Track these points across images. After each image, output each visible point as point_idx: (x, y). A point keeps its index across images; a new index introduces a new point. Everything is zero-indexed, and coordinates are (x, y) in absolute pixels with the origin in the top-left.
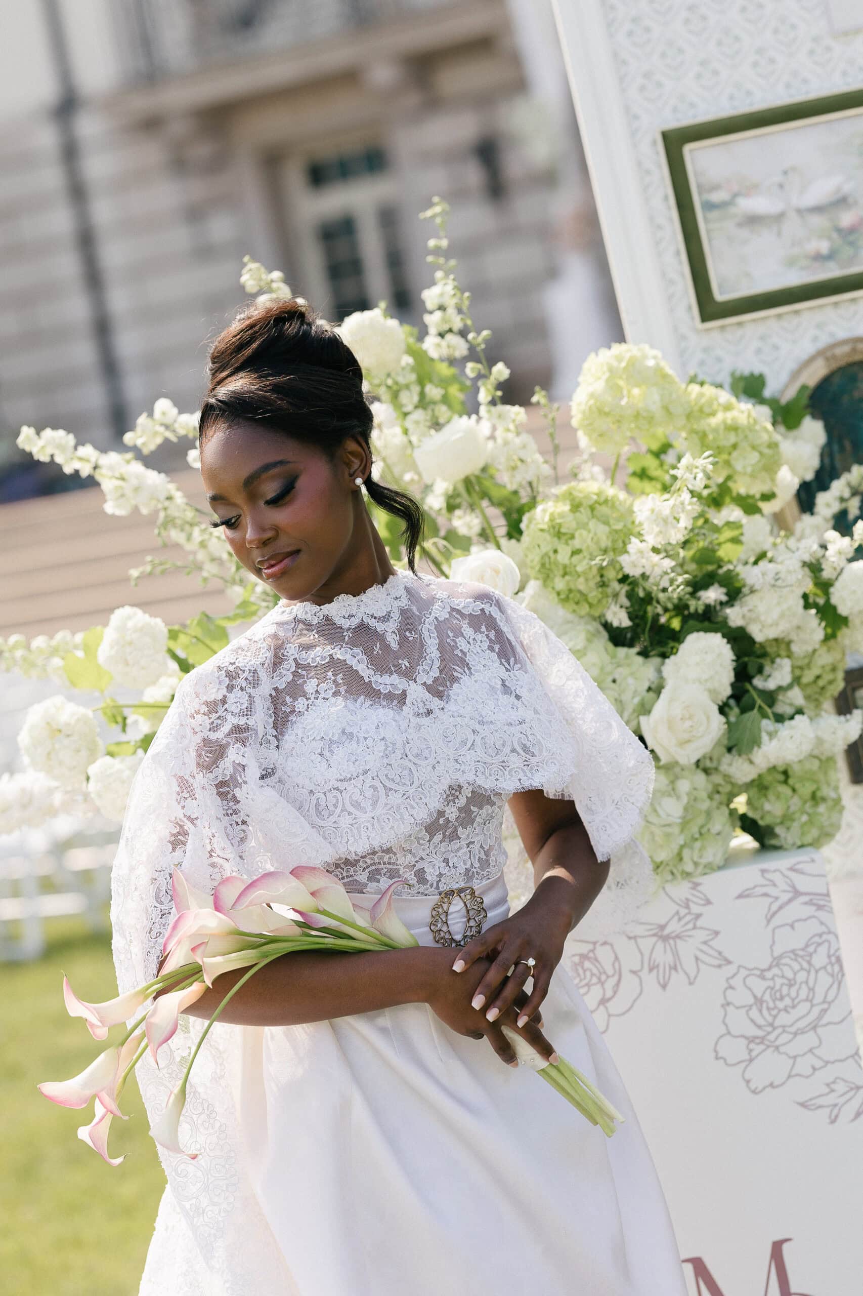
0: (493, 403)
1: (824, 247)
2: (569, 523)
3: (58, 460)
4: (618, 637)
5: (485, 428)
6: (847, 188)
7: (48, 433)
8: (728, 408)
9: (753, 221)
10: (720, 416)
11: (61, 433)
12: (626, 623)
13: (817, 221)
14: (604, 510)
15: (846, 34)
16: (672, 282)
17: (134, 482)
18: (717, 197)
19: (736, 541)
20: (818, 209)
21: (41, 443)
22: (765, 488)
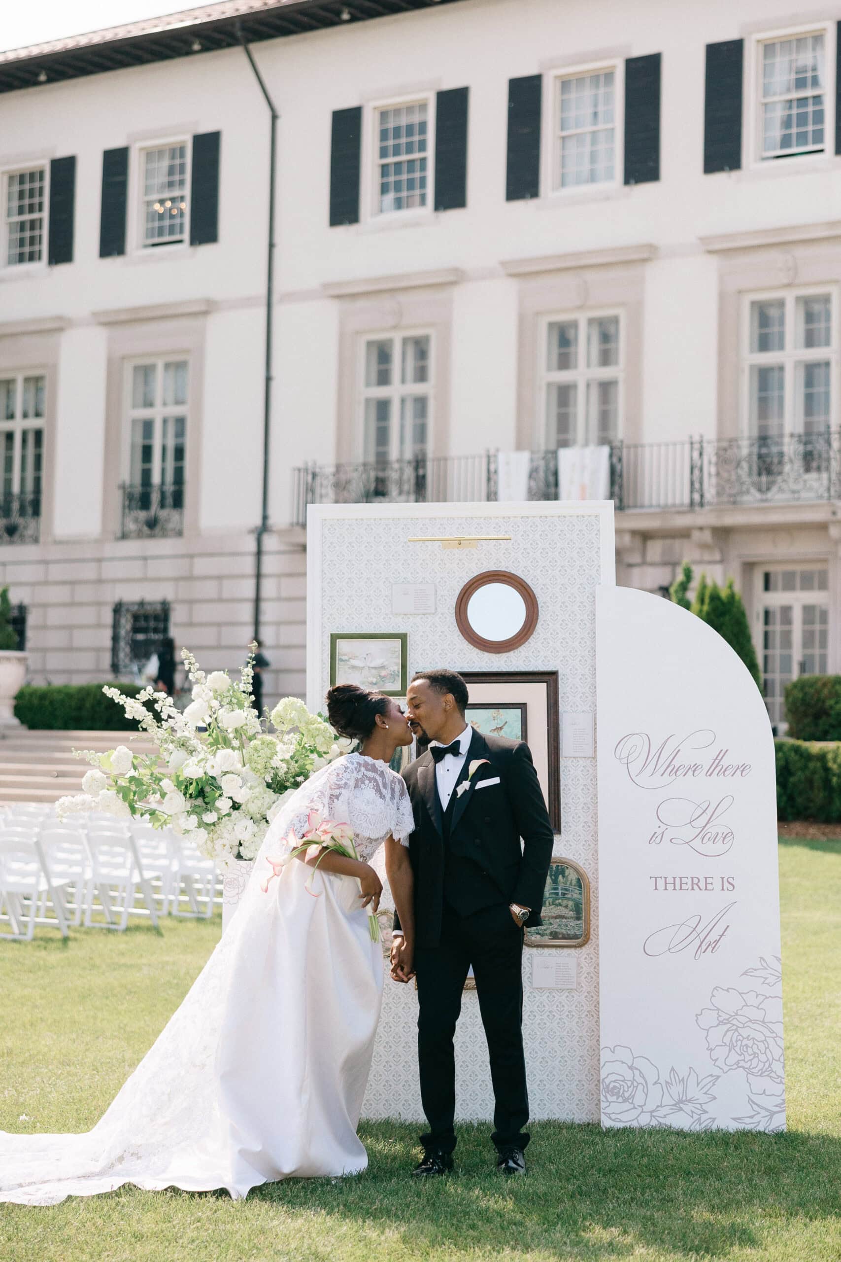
0: (249, 707)
1: (374, 680)
2: (259, 748)
3: (114, 698)
4: (269, 786)
5: (245, 714)
6: (385, 664)
7: (112, 689)
8: (320, 723)
9: (354, 667)
10: (315, 725)
11: (117, 690)
12: (271, 781)
13: (373, 671)
14: (270, 745)
15: (396, 614)
16: (324, 682)
17: (136, 709)
18: (344, 658)
19: (311, 764)
20: (375, 668)
21: (110, 691)
22: (325, 750)
